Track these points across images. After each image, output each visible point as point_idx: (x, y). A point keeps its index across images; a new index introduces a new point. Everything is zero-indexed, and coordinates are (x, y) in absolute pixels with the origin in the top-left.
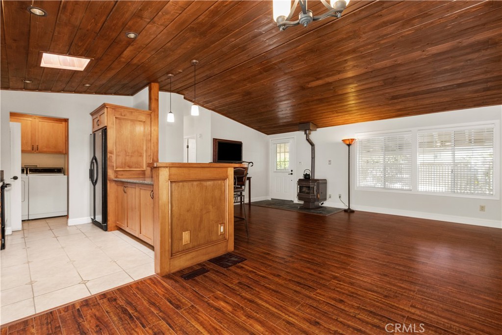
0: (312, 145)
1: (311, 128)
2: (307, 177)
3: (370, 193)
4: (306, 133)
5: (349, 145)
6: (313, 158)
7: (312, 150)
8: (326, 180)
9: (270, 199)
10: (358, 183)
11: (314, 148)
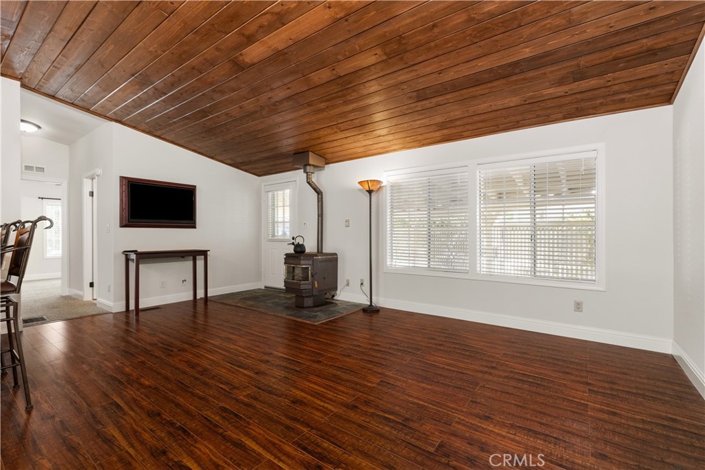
0: (319, 192)
1: (311, 162)
2: (299, 249)
3: (408, 278)
4: (305, 172)
5: (370, 192)
6: (321, 215)
7: (318, 201)
8: (336, 254)
9: (263, 288)
10: (388, 260)
11: (322, 198)
